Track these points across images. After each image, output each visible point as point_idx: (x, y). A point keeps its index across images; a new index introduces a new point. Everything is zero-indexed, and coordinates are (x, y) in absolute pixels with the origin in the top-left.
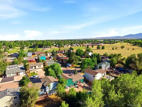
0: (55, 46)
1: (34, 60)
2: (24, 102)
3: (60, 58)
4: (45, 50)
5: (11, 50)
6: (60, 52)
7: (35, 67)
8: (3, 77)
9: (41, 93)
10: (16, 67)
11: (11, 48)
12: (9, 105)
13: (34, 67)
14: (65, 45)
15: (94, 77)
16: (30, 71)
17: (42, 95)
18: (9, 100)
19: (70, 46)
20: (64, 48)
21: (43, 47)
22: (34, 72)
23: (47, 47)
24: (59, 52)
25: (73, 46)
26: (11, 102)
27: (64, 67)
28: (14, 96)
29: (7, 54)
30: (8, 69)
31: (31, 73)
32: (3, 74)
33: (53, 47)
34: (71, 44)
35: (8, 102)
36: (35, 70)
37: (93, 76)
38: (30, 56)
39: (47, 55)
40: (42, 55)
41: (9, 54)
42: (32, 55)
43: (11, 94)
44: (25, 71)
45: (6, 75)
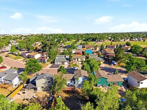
0: (109, 40)
1: (81, 53)
2: (53, 87)
3: (108, 53)
4: (97, 43)
5: (68, 42)
6: (111, 47)
7: (78, 59)
8: (53, 63)
9: (71, 84)
10: (63, 57)
11: (68, 40)
12: (45, 86)
13: (76, 60)
14: (122, 38)
15: (139, 82)
16: (73, 62)
17: (71, 86)
18: (44, 82)
19: (128, 40)
20: (120, 42)
21: (97, 40)
22: (76, 64)
23: (100, 40)
24: (109, 47)
25: (133, 40)
26: (46, 85)
27: (108, 64)
28: (48, 81)
29: (63, 45)
30: (57, 58)
31: (74, 64)
32: (53, 61)
33: (106, 41)
34: (131, 39)
35: (44, 83)
36: (78, 62)
37: (137, 81)
38: (80, 49)
39: (96, 49)
40: (91, 48)
41: (64, 46)
42: (82, 48)
43: (46, 78)
44: (68, 61)
45: (54, 63)
